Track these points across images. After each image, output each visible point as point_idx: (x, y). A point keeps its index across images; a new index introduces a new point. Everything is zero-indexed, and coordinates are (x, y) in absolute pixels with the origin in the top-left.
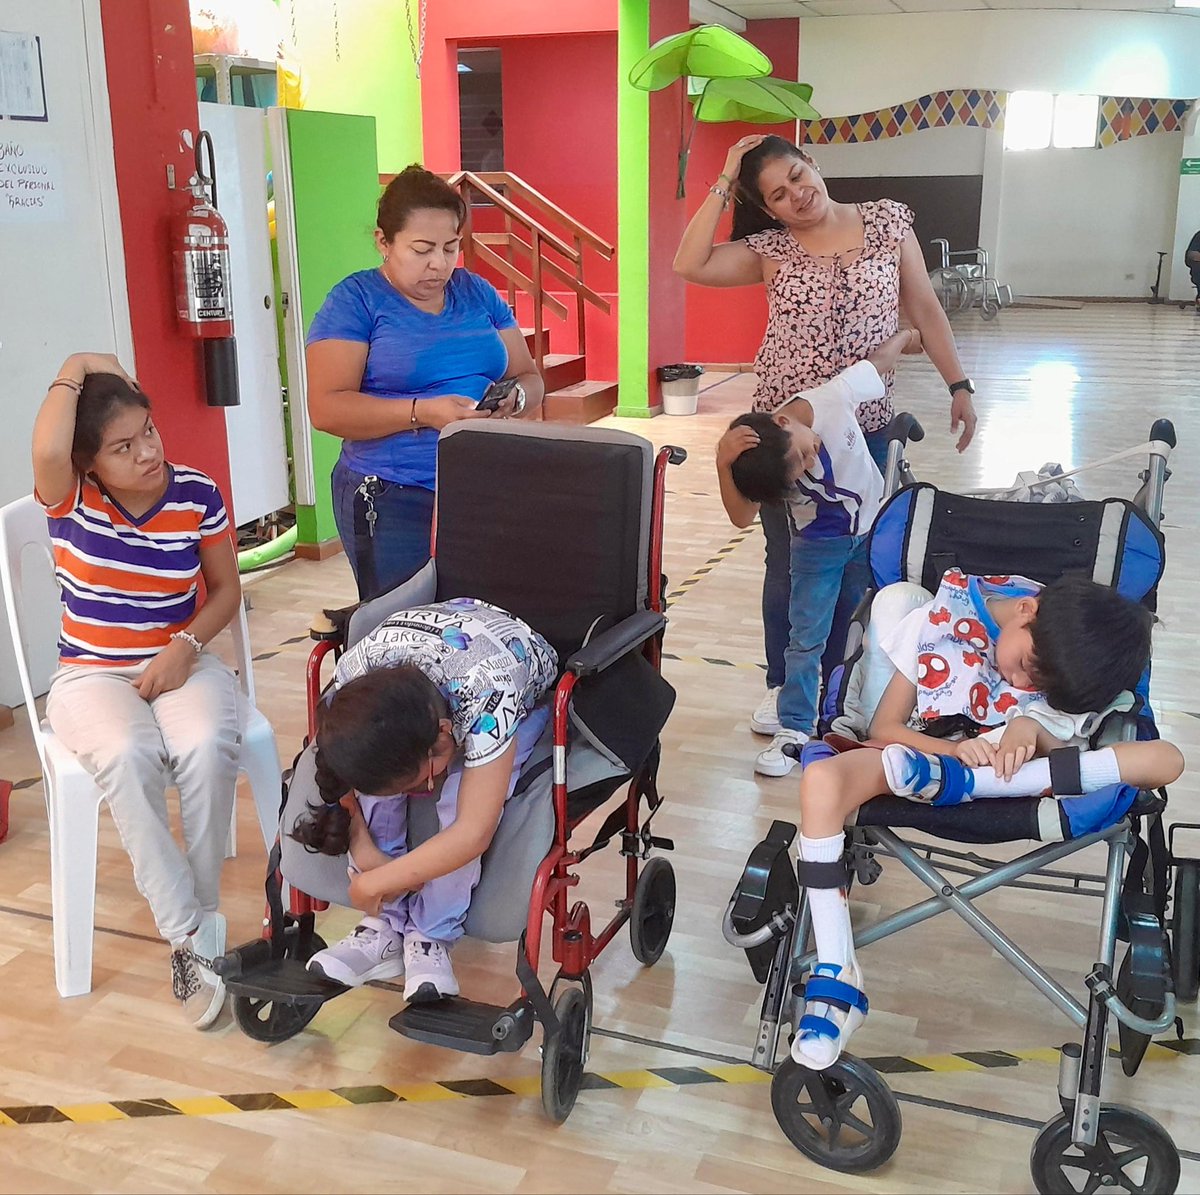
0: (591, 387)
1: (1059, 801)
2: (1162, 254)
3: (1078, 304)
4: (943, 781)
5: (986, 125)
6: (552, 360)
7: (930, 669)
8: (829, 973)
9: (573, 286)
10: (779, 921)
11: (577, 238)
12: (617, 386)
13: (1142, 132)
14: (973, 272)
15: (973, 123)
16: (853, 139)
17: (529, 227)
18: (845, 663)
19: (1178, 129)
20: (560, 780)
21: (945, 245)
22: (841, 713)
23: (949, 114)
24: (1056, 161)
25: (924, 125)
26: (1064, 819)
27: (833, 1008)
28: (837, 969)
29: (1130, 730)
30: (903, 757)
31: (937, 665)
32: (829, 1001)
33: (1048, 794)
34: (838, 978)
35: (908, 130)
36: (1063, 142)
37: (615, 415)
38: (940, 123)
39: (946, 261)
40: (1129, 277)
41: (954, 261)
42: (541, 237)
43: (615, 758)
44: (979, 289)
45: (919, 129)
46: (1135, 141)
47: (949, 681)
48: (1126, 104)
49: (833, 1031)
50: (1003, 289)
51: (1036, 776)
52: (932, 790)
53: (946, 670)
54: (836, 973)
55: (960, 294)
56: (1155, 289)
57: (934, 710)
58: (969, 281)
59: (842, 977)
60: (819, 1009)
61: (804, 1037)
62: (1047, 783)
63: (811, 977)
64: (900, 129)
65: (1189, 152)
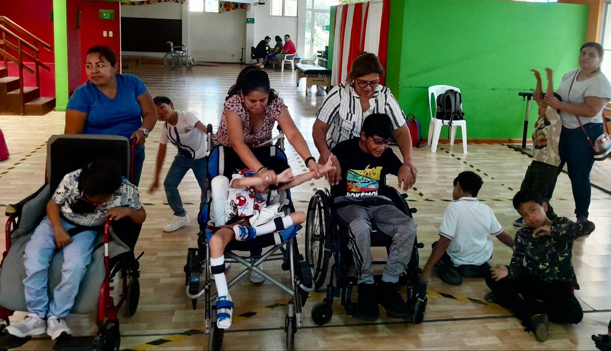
0: (43, 100)
1: (279, 233)
2: (243, 49)
3: (218, 65)
4: (249, 233)
5: (182, 3)
6: (27, 89)
7: (240, 200)
8: (223, 299)
9: (33, 60)
10: (207, 287)
11: (36, 42)
12: (55, 99)
13: (233, 9)
14: (182, 54)
15: (177, 1)
16: (133, 4)
17: (17, 39)
18: (208, 203)
19: (245, 8)
20: (106, 255)
21: (172, 44)
22: (209, 219)
24: (206, 16)
25: (160, 1)
26: (281, 237)
27: (227, 309)
28: (225, 297)
29: (289, 210)
30: (239, 228)
31: (242, 199)
32: (225, 307)
33: (275, 231)
36: (208, 10)
37: (55, 111)
38: (165, 1)
39: (172, 49)
40: (233, 56)
41: (175, 50)
42: (22, 42)
43: (126, 246)
44: (184, 59)
45: (158, 2)
46: (231, 11)
47: (246, 203)
49: (228, 316)
50: (193, 60)
51: (272, 227)
52: (246, 236)
53: (245, 200)
54: (225, 298)
55: (178, 61)
56: (241, 60)
57: (244, 214)
58: (181, 57)
59: (227, 299)
60: (223, 311)
61: (220, 320)
62: (274, 228)
63: (217, 302)
64: (151, 2)
65: (249, 16)
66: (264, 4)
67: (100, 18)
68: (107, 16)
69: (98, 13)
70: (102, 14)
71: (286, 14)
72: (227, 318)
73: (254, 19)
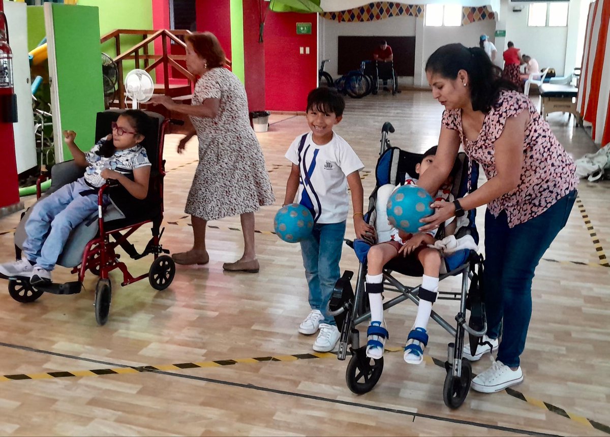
5: (416, 15)
8: (377, 325)
10: (347, 305)
13: (479, 20)
15: (411, 14)
16: (362, 20)
19: (492, 19)
20: (100, 217)
23: (401, 11)
25: (391, 15)
26: (447, 265)
27: (380, 337)
28: (379, 323)
32: (378, 334)
34: (380, 326)
35: (385, 17)
36: (448, 23)
38: (397, 14)
43: (122, 213)
45: (389, 16)
46: (477, 23)
48: (474, 9)
49: (381, 346)
59: (382, 326)
60: (375, 338)
61: (371, 348)
64: (381, 16)
65: (498, 28)
66: (520, 11)
67: (297, 33)
68: (304, 29)
69: (295, 27)
70: (299, 28)
71: (550, 25)
72: (379, 347)
73: (505, 32)
